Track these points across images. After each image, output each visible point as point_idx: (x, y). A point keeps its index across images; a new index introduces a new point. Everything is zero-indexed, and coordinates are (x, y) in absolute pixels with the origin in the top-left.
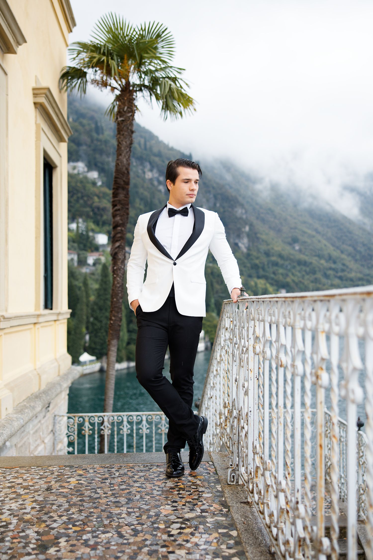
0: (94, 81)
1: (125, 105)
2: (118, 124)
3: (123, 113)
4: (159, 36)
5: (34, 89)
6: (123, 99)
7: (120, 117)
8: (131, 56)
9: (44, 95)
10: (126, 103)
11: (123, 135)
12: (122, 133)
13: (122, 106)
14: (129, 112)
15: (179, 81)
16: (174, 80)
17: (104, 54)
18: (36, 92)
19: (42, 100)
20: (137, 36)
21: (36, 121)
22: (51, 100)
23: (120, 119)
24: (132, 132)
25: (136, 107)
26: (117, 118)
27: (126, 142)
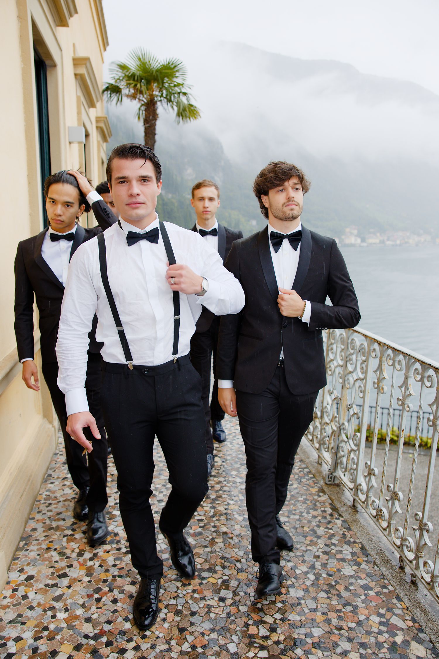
0: (127, 96)
1: (150, 115)
2: (146, 129)
3: (149, 121)
4: (175, 66)
5: (97, 118)
6: (149, 110)
7: (147, 123)
8: (156, 79)
9: (103, 122)
10: (151, 113)
11: (149, 137)
12: (148, 135)
13: (148, 116)
14: (153, 120)
15: (190, 96)
16: (185, 94)
17: (137, 81)
18: (98, 119)
19: (102, 125)
20: (159, 66)
21: (97, 138)
22: (106, 122)
23: (147, 125)
24: (155, 134)
25: (157, 115)
26: (144, 124)
27: (151, 142)
